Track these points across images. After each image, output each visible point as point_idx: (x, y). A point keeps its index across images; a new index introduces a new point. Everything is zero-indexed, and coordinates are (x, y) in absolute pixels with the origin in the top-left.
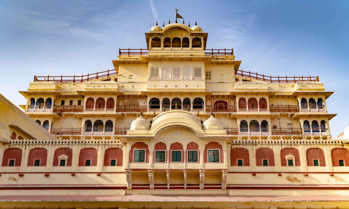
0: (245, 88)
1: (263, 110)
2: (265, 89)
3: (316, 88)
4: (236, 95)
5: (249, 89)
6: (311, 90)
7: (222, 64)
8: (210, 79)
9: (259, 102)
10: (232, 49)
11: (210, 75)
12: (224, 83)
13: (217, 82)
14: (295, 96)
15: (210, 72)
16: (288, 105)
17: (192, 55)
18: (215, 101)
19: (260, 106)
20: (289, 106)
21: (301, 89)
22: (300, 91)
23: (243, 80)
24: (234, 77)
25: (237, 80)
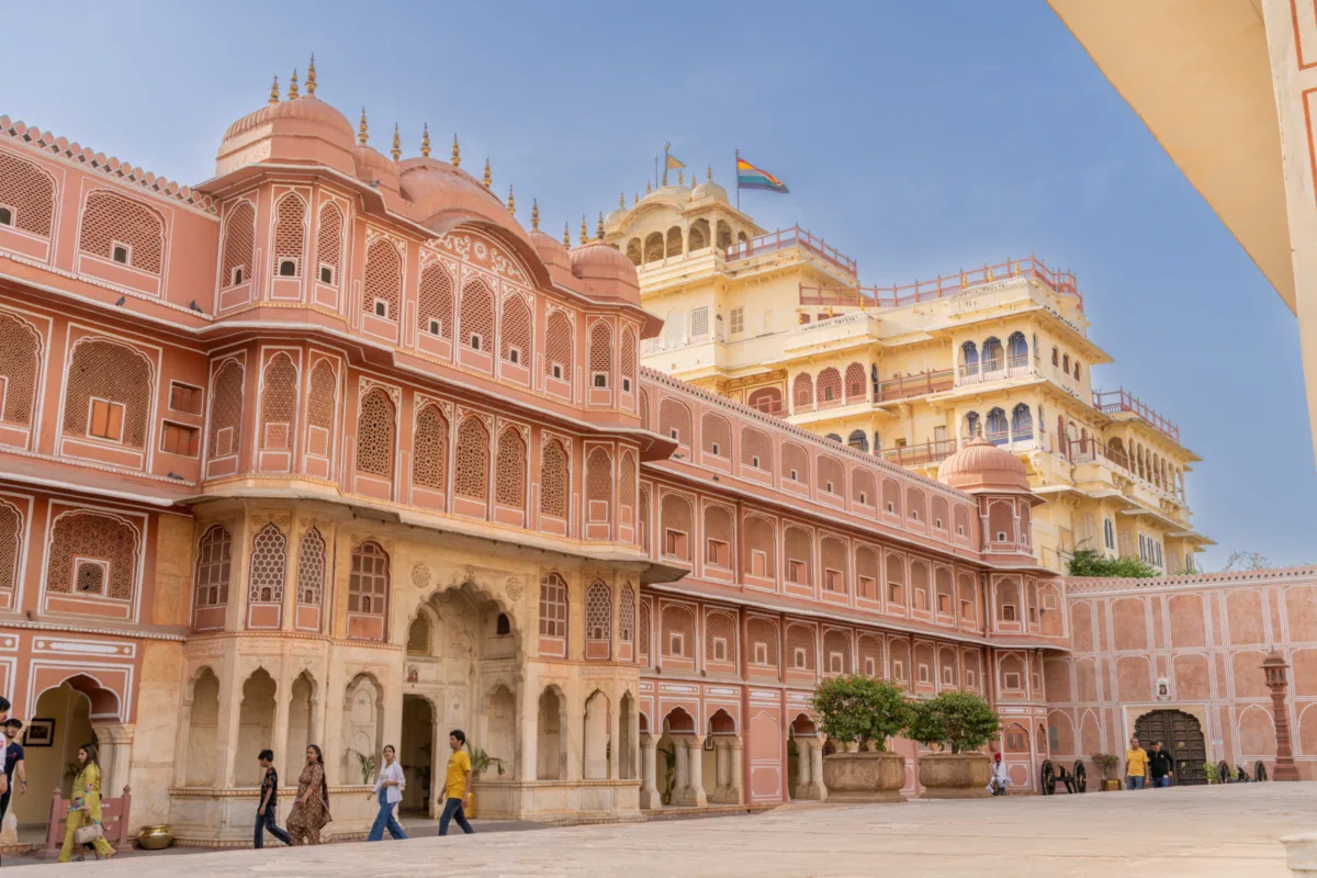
0: (809, 344)
1: (855, 399)
2: (859, 337)
3: (1003, 302)
4: (787, 368)
5: (818, 346)
6: (989, 310)
7: (764, 279)
8: (741, 329)
9: (847, 377)
10: (795, 225)
11: (741, 320)
12: (772, 334)
13: (755, 335)
14: (941, 340)
15: (741, 311)
16: (926, 372)
17: (685, 276)
18: (750, 392)
19: (847, 389)
20: (929, 374)
21: (957, 316)
22: (956, 322)
23: (821, 317)
24: (797, 311)
25: (805, 319)
